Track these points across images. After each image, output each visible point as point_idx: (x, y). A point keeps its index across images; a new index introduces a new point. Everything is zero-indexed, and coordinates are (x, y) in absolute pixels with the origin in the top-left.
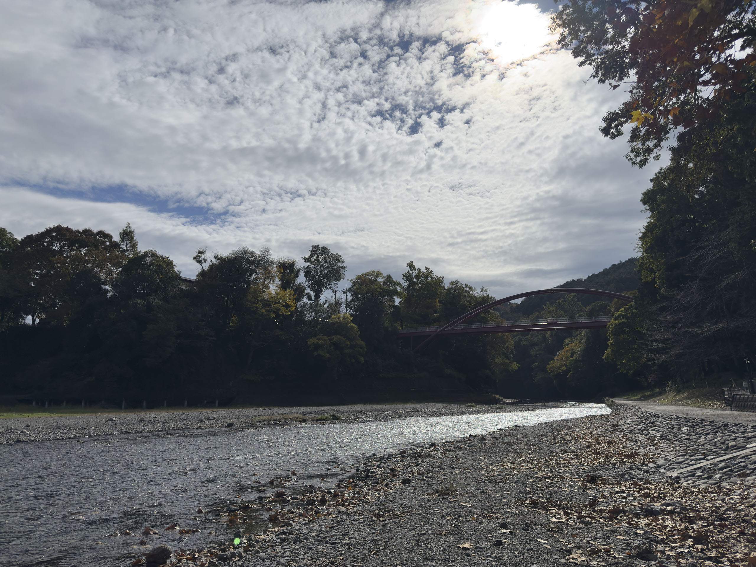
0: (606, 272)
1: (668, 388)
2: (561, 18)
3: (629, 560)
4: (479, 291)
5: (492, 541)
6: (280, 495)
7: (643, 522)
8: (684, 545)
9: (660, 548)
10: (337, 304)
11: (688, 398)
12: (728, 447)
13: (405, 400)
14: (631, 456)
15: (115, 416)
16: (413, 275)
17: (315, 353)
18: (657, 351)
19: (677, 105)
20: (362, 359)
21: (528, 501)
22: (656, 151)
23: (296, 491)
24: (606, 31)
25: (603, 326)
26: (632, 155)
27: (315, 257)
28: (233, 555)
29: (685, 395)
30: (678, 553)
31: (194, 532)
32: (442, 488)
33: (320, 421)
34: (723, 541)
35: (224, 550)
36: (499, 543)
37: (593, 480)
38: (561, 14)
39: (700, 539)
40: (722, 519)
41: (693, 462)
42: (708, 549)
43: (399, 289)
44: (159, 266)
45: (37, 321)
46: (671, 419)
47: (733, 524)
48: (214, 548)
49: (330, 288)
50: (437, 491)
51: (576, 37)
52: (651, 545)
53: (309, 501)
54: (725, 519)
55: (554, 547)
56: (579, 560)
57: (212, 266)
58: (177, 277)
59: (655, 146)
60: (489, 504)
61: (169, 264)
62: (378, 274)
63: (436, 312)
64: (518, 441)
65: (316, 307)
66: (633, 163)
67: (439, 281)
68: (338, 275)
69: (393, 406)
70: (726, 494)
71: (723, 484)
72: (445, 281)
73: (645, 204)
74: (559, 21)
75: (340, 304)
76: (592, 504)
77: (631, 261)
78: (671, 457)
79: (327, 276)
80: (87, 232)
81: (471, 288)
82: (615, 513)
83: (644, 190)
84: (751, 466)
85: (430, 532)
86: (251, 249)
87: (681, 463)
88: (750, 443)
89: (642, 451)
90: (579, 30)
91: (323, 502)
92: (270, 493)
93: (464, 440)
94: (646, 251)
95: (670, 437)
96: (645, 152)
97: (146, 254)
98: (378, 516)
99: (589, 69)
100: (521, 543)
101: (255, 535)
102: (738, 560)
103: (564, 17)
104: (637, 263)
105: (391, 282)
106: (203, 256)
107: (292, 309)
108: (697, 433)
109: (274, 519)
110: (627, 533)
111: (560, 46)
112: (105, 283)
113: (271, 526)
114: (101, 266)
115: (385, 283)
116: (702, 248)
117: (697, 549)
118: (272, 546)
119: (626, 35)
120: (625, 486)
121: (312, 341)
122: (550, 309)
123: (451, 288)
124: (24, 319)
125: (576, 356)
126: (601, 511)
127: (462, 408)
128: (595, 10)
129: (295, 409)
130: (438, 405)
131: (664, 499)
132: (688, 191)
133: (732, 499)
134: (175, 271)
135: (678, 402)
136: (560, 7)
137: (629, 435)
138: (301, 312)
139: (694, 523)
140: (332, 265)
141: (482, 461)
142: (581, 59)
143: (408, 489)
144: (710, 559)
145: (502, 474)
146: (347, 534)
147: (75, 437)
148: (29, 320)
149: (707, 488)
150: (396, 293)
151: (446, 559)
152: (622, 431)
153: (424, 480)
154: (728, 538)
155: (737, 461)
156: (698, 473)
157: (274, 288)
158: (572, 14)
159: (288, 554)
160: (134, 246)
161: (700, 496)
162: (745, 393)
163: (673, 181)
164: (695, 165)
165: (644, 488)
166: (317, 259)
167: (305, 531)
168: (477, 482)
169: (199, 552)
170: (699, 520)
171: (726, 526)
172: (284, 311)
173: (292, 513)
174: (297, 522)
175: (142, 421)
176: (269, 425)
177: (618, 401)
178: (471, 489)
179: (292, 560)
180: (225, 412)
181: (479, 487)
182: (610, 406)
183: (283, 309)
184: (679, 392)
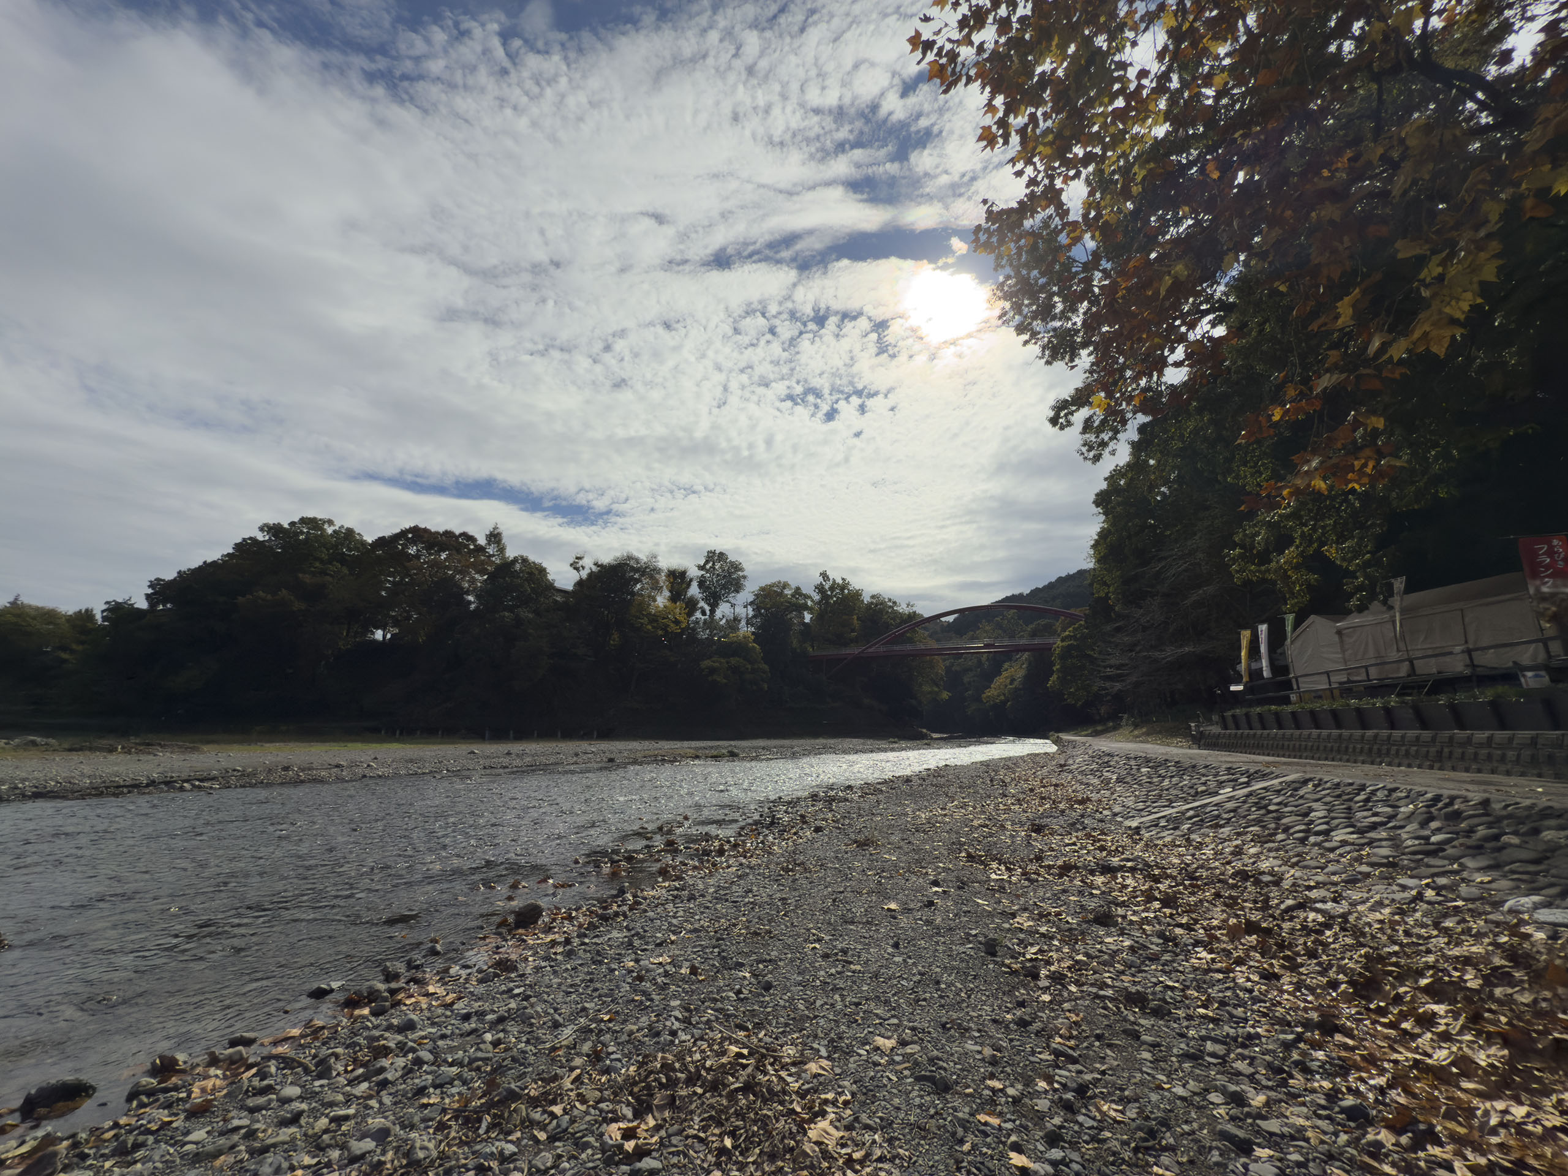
0: (1051, 586)
1: (1124, 723)
2: (1002, 290)
3: (1085, 926)
4: (904, 606)
5: (921, 901)
6: (670, 843)
7: (1099, 880)
8: (1149, 908)
9: (1120, 911)
10: (736, 619)
11: (1148, 734)
12: (1197, 793)
13: (815, 735)
14: (1082, 802)
15: (477, 748)
16: (827, 587)
17: (710, 679)
18: (1109, 678)
19: (1137, 392)
20: (766, 686)
21: (963, 854)
22: (1112, 444)
23: (690, 839)
24: (1054, 306)
25: (1048, 648)
26: (1084, 449)
27: (710, 564)
28: (617, 914)
29: (1144, 730)
30: (1142, 919)
31: (570, 886)
32: (861, 838)
33: (715, 757)
34: (1196, 905)
35: (605, 908)
36: (931, 904)
37: (1038, 829)
38: (1002, 284)
39: (1168, 901)
40: (1192, 878)
41: (1155, 810)
42: (1178, 913)
43: (809, 603)
44: (531, 574)
45: (389, 636)
46: (1128, 759)
47: (1206, 884)
48: (594, 906)
49: (728, 601)
50: (856, 842)
51: (1020, 312)
52: (1109, 908)
53: (704, 850)
54: (1197, 879)
55: (995, 909)
56: (1025, 925)
57: (591, 575)
58: (550, 587)
59: (1111, 439)
60: (916, 857)
61: (542, 571)
62: (785, 585)
63: (853, 631)
64: (949, 784)
65: (711, 624)
66: (1085, 458)
67: (857, 594)
68: (738, 587)
69: (802, 742)
70: (1196, 848)
71: (1192, 836)
72: (864, 594)
73: (1097, 506)
74: (999, 293)
75: (740, 621)
76: (1039, 858)
77: (1081, 573)
78: (1130, 804)
79: (724, 587)
80: (449, 534)
81: (895, 603)
82: (1066, 869)
83: (1097, 491)
84: (1225, 816)
85: (849, 889)
86: (636, 554)
87: (1142, 810)
88: (1224, 788)
89: (1094, 796)
90: (1023, 304)
91: (721, 852)
92: (659, 842)
93: (885, 782)
94: (1098, 561)
95: (1128, 779)
96: (1099, 445)
97: (515, 560)
98: (787, 870)
99: (1035, 349)
100: (956, 903)
101: (642, 890)
102: (1214, 928)
103: (1006, 288)
104: (1087, 575)
105: (801, 594)
106: (581, 563)
107: (683, 626)
108: (1160, 776)
109: (664, 872)
110: (1081, 893)
111: (1000, 322)
112: (468, 593)
113: (660, 879)
114: (463, 572)
115: (793, 596)
116: (1165, 558)
117: (1165, 913)
118: (662, 905)
119: (1077, 310)
120: (1077, 837)
121: (706, 663)
122: (987, 628)
123: (872, 603)
124: (373, 633)
125: (1016, 683)
126: (1050, 867)
127: (883, 744)
128: (1042, 281)
129: (686, 744)
130: (854, 740)
131: (1123, 853)
132: (1150, 492)
133: (1204, 854)
134: (548, 580)
135: (1135, 739)
136: (1001, 279)
137: (1080, 777)
138: (694, 629)
139: (1160, 882)
140: (730, 574)
141: (908, 806)
142: (1026, 337)
143: (824, 838)
144: (1180, 925)
145: (933, 821)
146: (751, 891)
147: (431, 772)
148: (379, 635)
149: (1173, 841)
150: (805, 607)
151: (868, 922)
152: (1071, 772)
153: (839, 828)
154: (1201, 901)
155: (1208, 809)
156: (1163, 823)
157: (662, 600)
158: (1014, 286)
159: (681, 913)
160: (502, 550)
161: (1165, 850)
162: (1215, 729)
163: (1132, 479)
164: (1158, 462)
165: (1099, 840)
166: (713, 567)
167: (701, 886)
168: (903, 831)
169: (576, 910)
170: (1166, 879)
171: (1198, 887)
172: (673, 627)
173: (686, 865)
174: (692, 877)
175: (509, 754)
176: (656, 761)
177: (1065, 737)
178: (895, 838)
179: (686, 921)
180: (604, 745)
181: (905, 836)
182: (1055, 742)
183: (672, 625)
184: (1136, 726)
